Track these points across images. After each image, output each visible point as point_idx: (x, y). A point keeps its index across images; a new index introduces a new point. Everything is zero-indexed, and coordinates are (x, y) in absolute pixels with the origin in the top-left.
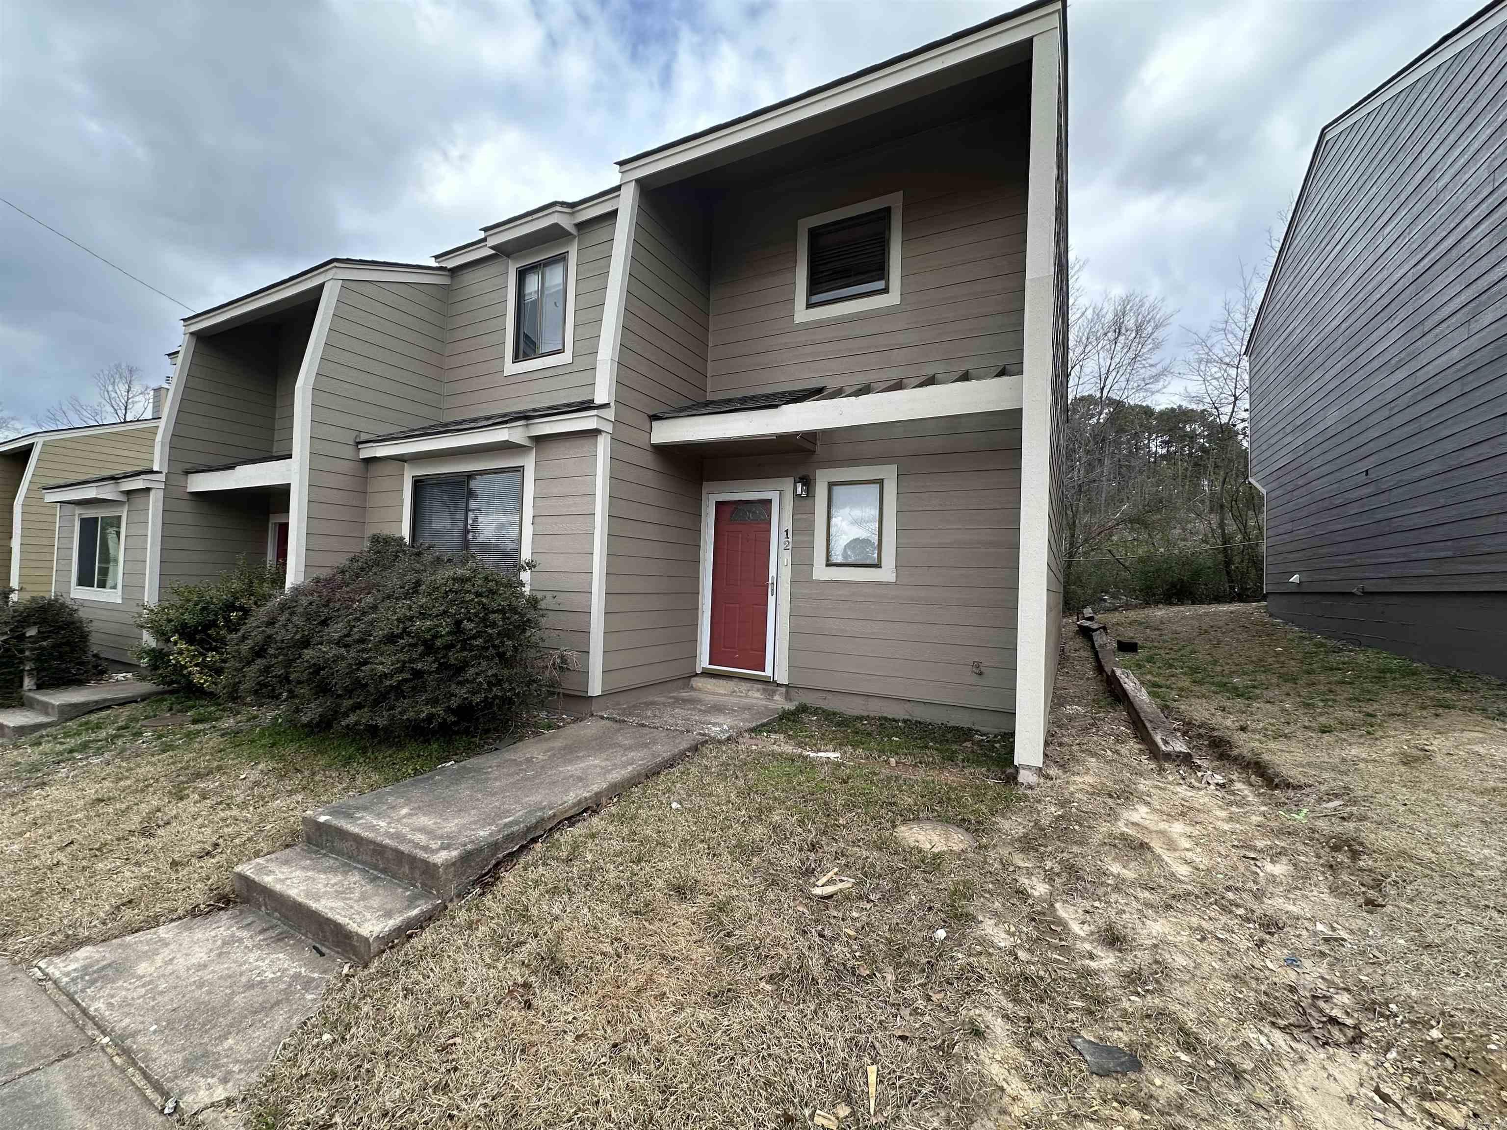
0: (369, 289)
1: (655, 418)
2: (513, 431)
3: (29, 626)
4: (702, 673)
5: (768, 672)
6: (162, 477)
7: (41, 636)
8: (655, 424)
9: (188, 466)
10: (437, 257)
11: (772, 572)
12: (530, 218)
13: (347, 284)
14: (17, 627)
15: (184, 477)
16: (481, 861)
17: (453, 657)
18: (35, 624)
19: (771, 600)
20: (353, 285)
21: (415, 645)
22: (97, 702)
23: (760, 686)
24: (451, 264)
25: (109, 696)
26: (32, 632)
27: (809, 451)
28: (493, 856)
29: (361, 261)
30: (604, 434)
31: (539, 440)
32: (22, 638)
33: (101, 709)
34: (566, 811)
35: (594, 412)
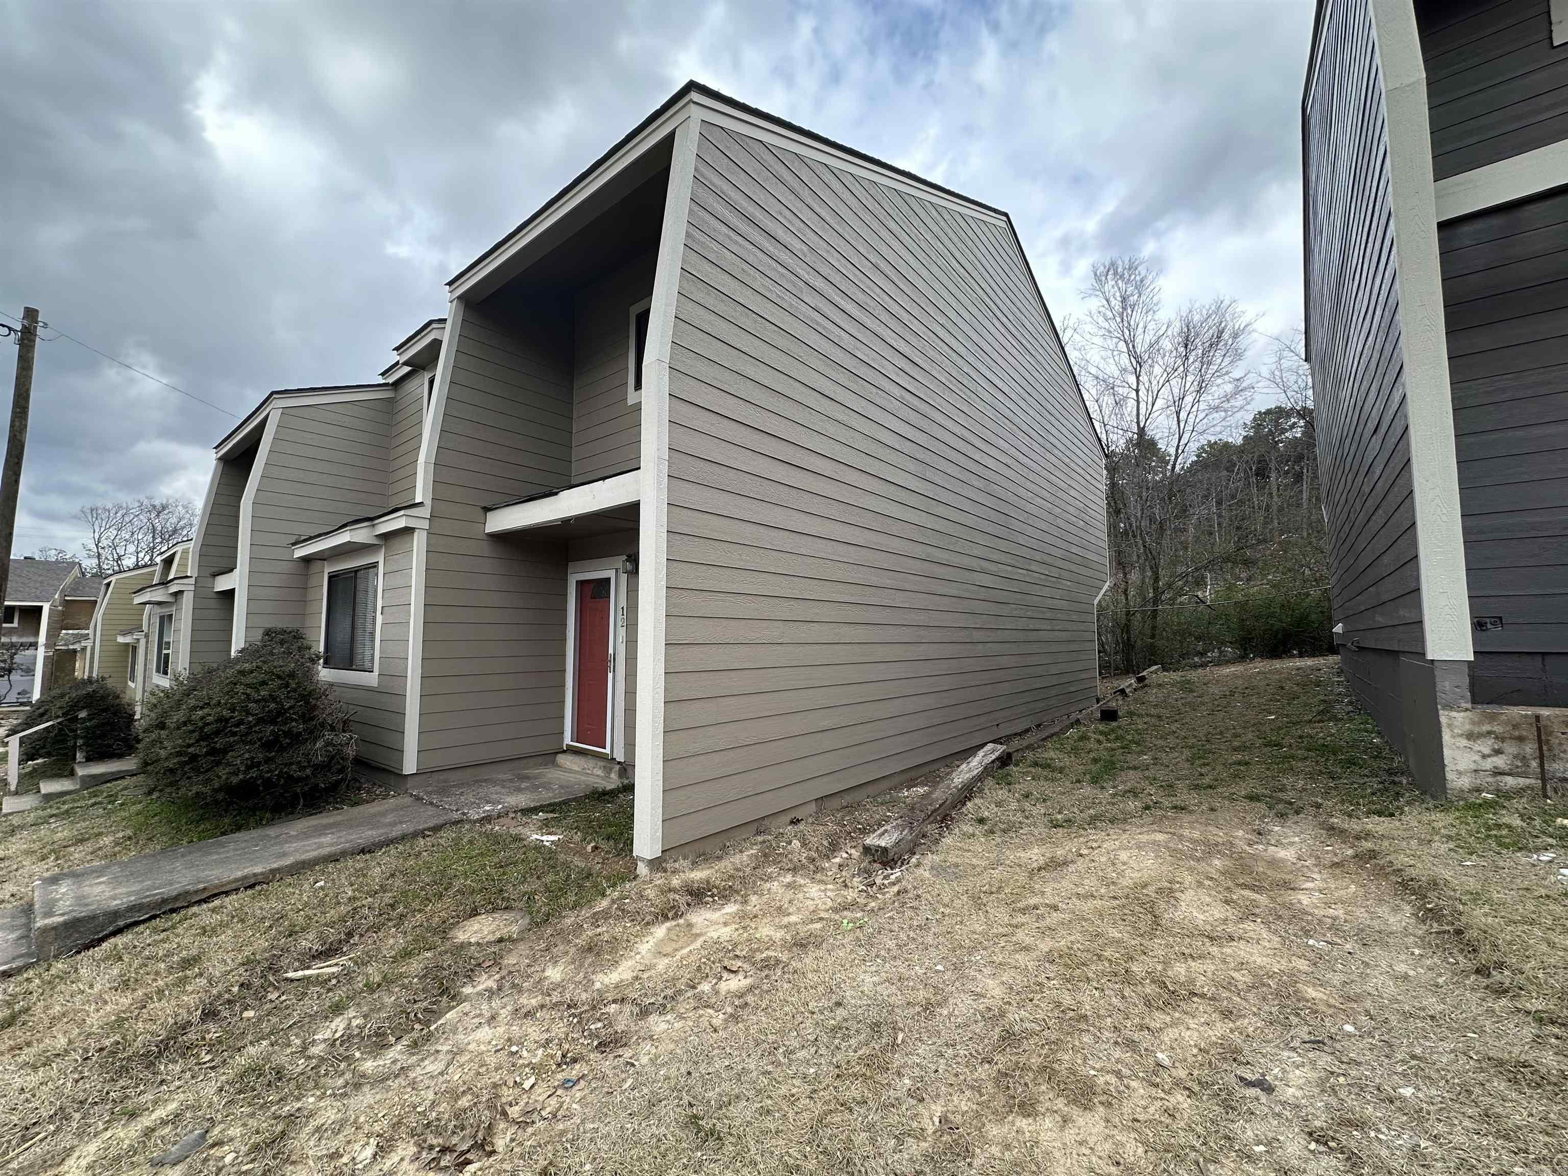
0: (306, 413)
1: (487, 510)
2: (353, 533)
3: (79, 710)
4: (568, 750)
5: (607, 751)
6: (192, 581)
7: (90, 718)
8: (489, 514)
9: (216, 569)
10: (383, 374)
11: (611, 651)
12: (419, 337)
13: (287, 411)
14: (69, 711)
15: (211, 580)
16: (94, 927)
17: (220, 742)
18: (83, 708)
19: (610, 675)
20: (292, 411)
21: (194, 731)
22: (112, 773)
23: (602, 764)
24: (391, 380)
25: (124, 768)
26: (83, 714)
27: (632, 529)
28: (111, 923)
29: (298, 390)
30: (417, 531)
31: (387, 537)
32: (75, 719)
33: (116, 779)
34: (222, 886)
35: (402, 513)
